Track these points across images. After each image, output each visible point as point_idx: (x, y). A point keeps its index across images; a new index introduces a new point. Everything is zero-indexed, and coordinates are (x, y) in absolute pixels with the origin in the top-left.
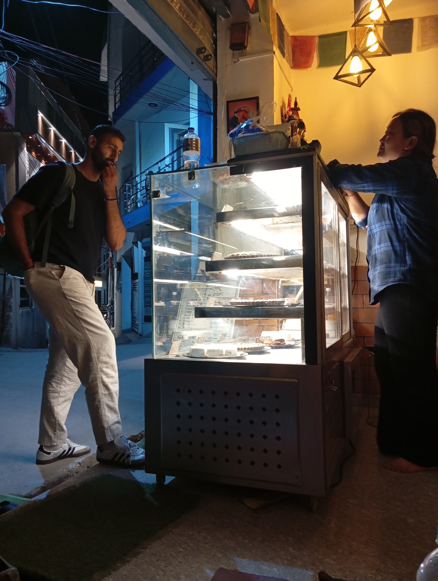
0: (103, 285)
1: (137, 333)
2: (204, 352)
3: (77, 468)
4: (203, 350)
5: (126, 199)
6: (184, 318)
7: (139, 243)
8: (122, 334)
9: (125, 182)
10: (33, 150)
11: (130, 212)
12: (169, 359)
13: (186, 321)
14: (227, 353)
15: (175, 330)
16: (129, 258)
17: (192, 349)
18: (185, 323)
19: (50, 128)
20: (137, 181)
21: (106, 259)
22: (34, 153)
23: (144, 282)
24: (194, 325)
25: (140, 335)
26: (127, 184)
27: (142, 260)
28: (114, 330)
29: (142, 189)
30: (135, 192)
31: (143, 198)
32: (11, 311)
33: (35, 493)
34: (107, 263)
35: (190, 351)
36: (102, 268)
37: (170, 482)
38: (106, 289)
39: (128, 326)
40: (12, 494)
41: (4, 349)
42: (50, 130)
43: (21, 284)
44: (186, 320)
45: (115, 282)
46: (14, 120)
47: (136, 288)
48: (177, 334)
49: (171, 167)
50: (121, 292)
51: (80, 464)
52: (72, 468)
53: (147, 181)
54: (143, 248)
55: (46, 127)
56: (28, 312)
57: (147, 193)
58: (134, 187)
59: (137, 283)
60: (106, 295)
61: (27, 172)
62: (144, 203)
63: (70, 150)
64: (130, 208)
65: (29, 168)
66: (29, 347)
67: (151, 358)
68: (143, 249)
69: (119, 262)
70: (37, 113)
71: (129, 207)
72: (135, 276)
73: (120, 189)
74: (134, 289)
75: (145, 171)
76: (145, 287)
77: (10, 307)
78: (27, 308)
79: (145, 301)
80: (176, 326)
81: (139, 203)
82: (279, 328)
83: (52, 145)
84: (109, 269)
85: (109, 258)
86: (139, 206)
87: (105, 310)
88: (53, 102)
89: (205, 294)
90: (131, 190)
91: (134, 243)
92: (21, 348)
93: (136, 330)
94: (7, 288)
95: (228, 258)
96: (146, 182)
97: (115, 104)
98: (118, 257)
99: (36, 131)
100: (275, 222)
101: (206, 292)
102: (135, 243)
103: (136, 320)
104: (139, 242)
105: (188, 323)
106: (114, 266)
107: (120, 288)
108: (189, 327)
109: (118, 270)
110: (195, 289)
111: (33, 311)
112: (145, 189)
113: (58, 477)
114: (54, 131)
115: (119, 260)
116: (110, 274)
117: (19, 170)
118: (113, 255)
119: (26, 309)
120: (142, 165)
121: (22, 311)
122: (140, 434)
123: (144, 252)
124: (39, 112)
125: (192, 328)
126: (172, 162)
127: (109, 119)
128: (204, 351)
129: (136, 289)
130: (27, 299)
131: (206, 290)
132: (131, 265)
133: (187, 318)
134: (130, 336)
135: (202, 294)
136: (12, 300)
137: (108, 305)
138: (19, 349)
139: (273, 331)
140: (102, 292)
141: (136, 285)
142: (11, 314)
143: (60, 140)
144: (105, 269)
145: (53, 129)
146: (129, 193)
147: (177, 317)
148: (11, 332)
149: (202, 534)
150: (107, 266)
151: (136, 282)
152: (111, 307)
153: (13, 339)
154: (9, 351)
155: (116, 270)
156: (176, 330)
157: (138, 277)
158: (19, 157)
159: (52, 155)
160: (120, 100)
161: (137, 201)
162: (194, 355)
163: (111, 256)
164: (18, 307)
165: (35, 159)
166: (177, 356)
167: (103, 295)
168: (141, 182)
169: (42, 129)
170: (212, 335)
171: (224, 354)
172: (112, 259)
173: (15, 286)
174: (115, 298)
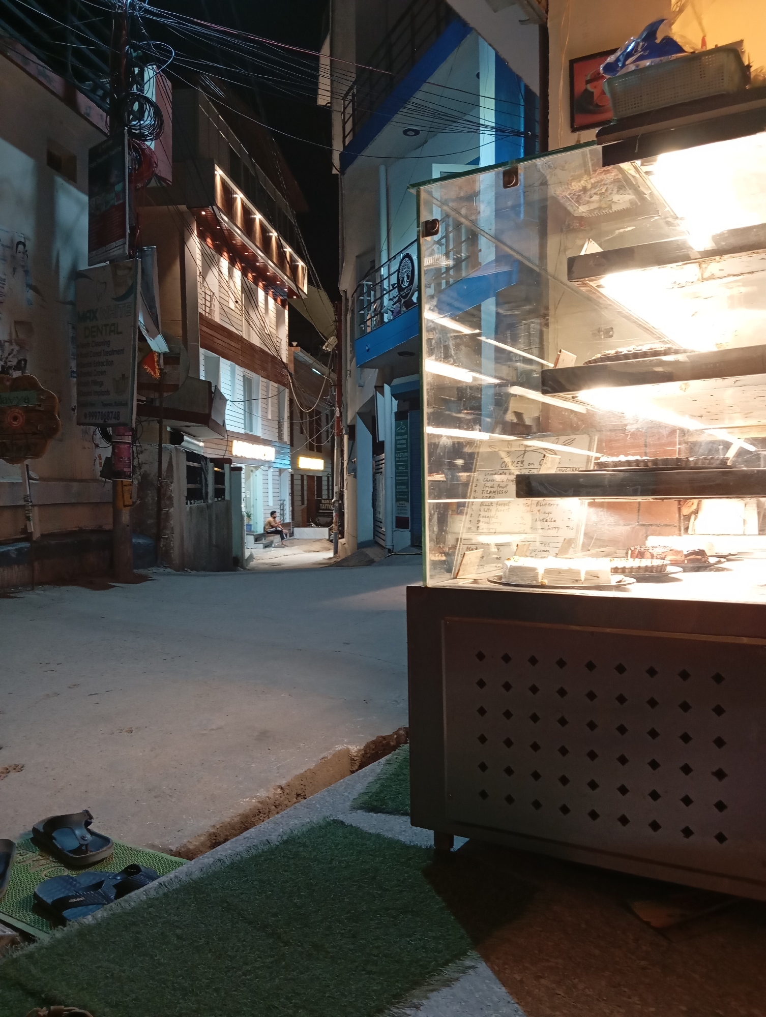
0: (325, 467)
1: (383, 547)
2: (537, 574)
3: (277, 798)
4: (534, 570)
5: (363, 309)
6: (480, 510)
7: (387, 388)
8: (358, 549)
9: (364, 279)
10: (208, 234)
11: (369, 333)
12: (459, 587)
13: (483, 517)
14: (590, 577)
15: (462, 535)
16: (370, 417)
17: (509, 567)
18: (482, 519)
19: (235, 196)
20: (383, 275)
21: (329, 421)
22: (209, 240)
23: (396, 457)
24: (501, 523)
25: (389, 551)
26: (365, 283)
27: (391, 418)
28: (345, 544)
29: (391, 288)
30: (378, 295)
31: (393, 305)
32: (172, 505)
33: (195, 845)
34: (332, 427)
35: (505, 572)
36: (324, 436)
37: (462, 847)
38: (330, 473)
39: (368, 535)
40: (153, 847)
41: (161, 570)
42: (236, 198)
43: (188, 460)
44: (483, 513)
45: (345, 459)
46: (170, 170)
47: (381, 468)
48: (466, 542)
49: (443, 244)
50: (355, 476)
51: (282, 788)
52: (268, 797)
53: (400, 274)
54: (393, 395)
55: (227, 191)
56: (201, 510)
57: (401, 295)
58: (378, 287)
59: (383, 459)
60: (330, 483)
61: (198, 274)
62: (395, 314)
63: (269, 233)
64: (370, 325)
65: (203, 266)
66: (204, 569)
67: (420, 584)
68: (393, 398)
69: (352, 423)
70: (214, 170)
71: (369, 323)
72: (378, 447)
73: (353, 294)
74: (378, 471)
75: (397, 256)
76: (397, 467)
77: (170, 498)
78: (200, 501)
79: (396, 492)
80: (464, 527)
81: (385, 315)
82: (682, 531)
83: (239, 224)
84: (336, 438)
85: (335, 418)
86: (386, 320)
87: (329, 510)
88: (240, 150)
89: (522, 462)
90: (372, 293)
91: (377, 388)
92: (189, 571)
93: (382, 542)
94: (165, 465)
95: (595, 361)
96: (398, 275)
97: (344, 137)
98: (350, 416)
99: (213, 202)
100: (706, 275)
101: (524, 459)
102: (379, 389)
103: (381, 525)
104: (386, 386)
105: (486, 520)
106: (344, 432)
107: (353, 470)
108: (490, 529)
109: (349, 439)
110: (500, 452)
111: (209, 507)
112: (397, 289)
113: (240, 815)
114: (242, 200)
115: (351, 421)
116: (337, 446)
117: (186, 268)
118: (341, 413)
119: (198, 504)
120: (392, 246)
121: (191, 508)
122: (396, 733)
123: (395, 402)
124: (217, 168)
125: (496, 529)
126: (446, 234)
127: (335, 172)
128: (537, 571)
129: (381, 470)
130: (198, 486)
131: (524, 454)
132: (373, 427)
133: (485, 511)
134: (371, 552)
135: (516, 463)
136: (173, 487)
137: (333, 501)
138: (187, 571)
139: (671, 537)
140: (325, 479)
141: (382, 464)
142: (172, 510)
143: (252, 216)
144: (328, 438)
145: (239, 196)
146: (369, 298)
147: (466, 508)
148: (172, 541)
149: (543, 981)
150: (332, 432)
151: (381, 459)
152: (339, 504)
153: (175, 554)
154: (169, 574)
155: (346, 438)
156: (464, 535)
157: (384, 449)
158: (186, 248)
159: (239, 243)
160: (353, 130)
161: (382, 311)
162: (514, 580)
163: (338, 416)
164: (184, 499)
165: (214, 252)
166: (475, 581)
167: (324, 483)
168: (390, 275)
169: (222, 197)
170: (538, 544)
171: (583, 579)
172: (340, 419)
173: (178, 464)
174: (345, 488)
